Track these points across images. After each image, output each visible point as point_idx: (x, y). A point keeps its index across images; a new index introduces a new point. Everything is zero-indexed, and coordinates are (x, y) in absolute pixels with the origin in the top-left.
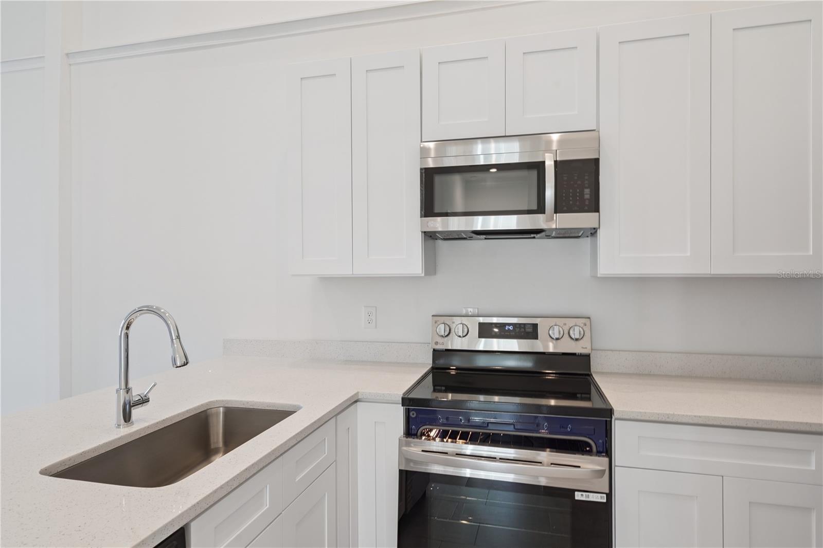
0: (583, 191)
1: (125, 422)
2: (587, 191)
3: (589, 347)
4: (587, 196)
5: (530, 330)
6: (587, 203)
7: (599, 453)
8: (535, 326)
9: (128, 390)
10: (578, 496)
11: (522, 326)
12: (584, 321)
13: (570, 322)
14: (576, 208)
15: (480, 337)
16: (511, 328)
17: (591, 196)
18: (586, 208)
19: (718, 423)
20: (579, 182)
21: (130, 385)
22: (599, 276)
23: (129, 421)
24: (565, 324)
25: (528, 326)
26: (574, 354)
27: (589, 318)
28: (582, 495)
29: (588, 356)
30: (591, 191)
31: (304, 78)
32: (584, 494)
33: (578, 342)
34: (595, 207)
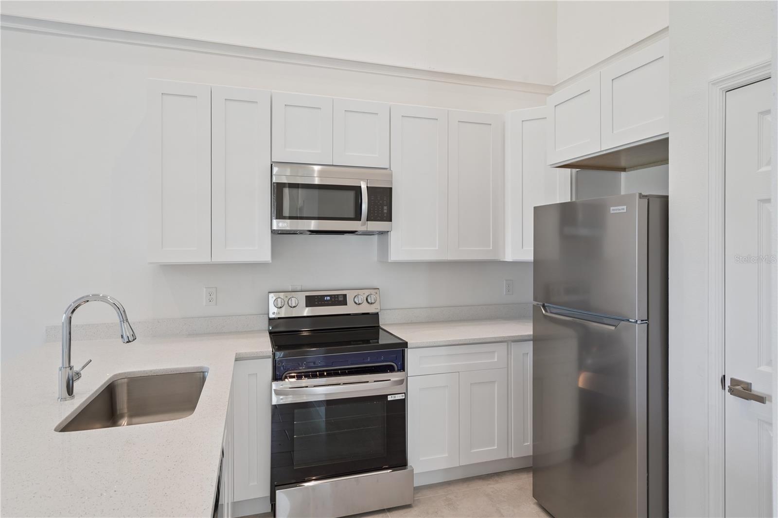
0: (383, 207)
1: (69, 395)
2: (385, 208)
3: (379, 308)
4: (385, 211)
5: (341, 299)
6: (385, 215)
7: (399, 370)
8: (345, 296)
9: (71, 368)
10: (390, 398)
11: (336, 296)
12: (376, 291)
13: (367, 292)
14: (379, 218)
15: (307, 306)
16: (328, 298)
17: (387, 211)
18: (385, 218)
19: (457, 343)
20: (381, 202)
21: (72, 364)
22: (389, 261)
23: (72, 394)
24: (364, 294)
25: (341, 296)
26: (368, 314)
27: (378, 289)
28: (392, 397)
29: (377, 314)
30: (388, 208)
31: (164, 94)
32: (393, 396)
33: (372, 305)
34: (389, 219)
